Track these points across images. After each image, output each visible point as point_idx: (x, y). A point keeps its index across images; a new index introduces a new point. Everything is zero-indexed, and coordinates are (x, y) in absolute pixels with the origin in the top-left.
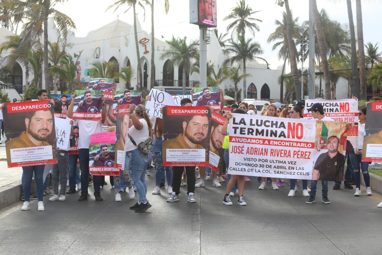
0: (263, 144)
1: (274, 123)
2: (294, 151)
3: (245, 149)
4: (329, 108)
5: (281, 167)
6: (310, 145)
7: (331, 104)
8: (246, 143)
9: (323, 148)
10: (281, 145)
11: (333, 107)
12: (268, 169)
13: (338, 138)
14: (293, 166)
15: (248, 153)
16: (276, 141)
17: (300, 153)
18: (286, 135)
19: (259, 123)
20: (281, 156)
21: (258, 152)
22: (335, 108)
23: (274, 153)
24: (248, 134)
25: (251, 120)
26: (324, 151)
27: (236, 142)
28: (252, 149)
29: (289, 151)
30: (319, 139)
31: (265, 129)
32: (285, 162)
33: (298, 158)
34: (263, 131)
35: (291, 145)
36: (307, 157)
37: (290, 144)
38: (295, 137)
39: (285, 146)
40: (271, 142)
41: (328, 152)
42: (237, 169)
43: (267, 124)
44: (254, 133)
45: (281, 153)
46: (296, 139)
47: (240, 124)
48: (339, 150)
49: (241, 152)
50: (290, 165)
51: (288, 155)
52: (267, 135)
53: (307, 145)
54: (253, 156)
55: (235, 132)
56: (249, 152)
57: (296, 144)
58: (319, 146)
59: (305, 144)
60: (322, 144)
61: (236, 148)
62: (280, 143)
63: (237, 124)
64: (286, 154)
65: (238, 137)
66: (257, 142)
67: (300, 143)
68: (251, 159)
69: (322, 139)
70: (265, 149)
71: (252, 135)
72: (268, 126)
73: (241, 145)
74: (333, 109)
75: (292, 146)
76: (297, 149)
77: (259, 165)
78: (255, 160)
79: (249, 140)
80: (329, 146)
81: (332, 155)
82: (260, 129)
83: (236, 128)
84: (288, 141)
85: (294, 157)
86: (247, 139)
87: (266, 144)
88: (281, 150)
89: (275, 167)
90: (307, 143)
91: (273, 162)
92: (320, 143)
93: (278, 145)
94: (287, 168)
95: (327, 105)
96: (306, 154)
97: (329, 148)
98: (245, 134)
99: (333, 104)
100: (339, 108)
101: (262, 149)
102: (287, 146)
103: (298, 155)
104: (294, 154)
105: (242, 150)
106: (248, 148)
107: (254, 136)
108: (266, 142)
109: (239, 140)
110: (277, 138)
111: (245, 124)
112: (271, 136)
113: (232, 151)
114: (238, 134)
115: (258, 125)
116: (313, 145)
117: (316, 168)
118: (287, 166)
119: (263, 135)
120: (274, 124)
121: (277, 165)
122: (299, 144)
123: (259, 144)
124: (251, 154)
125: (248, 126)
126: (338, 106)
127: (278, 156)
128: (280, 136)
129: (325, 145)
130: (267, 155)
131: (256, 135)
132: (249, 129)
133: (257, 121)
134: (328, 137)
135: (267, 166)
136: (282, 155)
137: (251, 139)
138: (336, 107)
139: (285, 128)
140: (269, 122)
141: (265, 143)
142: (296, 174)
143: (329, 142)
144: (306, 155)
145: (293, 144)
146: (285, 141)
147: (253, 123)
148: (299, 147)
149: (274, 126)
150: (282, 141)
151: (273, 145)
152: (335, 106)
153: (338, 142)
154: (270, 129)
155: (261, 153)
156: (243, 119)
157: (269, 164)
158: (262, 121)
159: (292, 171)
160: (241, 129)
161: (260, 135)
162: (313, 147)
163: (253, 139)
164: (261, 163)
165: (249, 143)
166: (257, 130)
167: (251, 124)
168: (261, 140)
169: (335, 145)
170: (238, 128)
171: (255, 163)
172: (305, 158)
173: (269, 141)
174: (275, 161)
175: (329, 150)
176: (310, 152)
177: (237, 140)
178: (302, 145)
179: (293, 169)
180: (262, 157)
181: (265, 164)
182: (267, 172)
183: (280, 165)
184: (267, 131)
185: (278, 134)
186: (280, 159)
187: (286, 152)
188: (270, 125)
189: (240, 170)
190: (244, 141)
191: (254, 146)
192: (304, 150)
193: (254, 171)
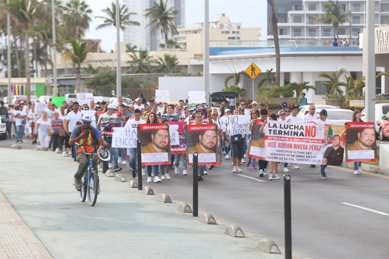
1: (296, 126)
2: (310, 145)
3: (277, 144)
5: (301, 156)
6: (320, 141)
8: (278, 140)
9: (329, 143)
10: (301, 142)
12: (293, 158)
13: (339, 137)
15: (279, 147)
17: (314, 147)
18: (304, 135)
19: (286, 127)
21: (285, 146)
23: (296, 147)
24: (279, 134)
25: (281, 125)
28: (282, 144)
29: (307, 145)
30: (326, 137)
31: (290, 130)
32: (304, 153)
33: (312, 150)
34: (289, 132)
36: (318, 149)
37: (307, 141)
39: (304, 142)
40: (294, 140)
42: (272, 158)
44: (283, 134)
45: (301, 147)
46: (311, 137)
47: (273, 127)
48: (340, 145)
49: (274, 146)
50: (308, 155)
51: (306, 148)
52: (291, 135)
54: (283, 149)
55: (270, 133)
57: (311, 140)
58: (327, 142)
59: (317, 140)
60: (329, 140)
61: (271, 143)
63: (271, 127)
65: (272, 136)
66: (285, 139)
67: (314, 140)
68: (281, 151)
69: (329, 137)
70: (290, 144)
71: (281, 134)
73: (274, 141)
75: (309, 142)
76: (312, 144)
77: (286, 155)
78: (284, 151)
80: (333, 142)
81: (336, 148)
82: (287, 131)
83: (270, 130)
85: (310, 149)
86: (278, 137)
87: (291, 141)
88: (301, 145)
89: (297, 156)
90: (319, 140)
91: (296, 152)
93: (299, 141)
94: (305, 156)
96: (318, 147)
97: (333, 143)
98: (276, 134)
101: (288, 144)
103: (313, 148)
106: (279, 143)
107: (283, 136)
108: (291, 139)
109: (272, 138)
110: (298, 137)
112: (294, 135)
113: (268, 146)
114: (272, 134)
116: (323, 141)
118: (305, 155)
119: (288, 135)
121: (298, 154)
122: (313, 140)
123: (286, 141)
124: (281, 147)
125: (278, 129)
128: (300, 136)
129: (331, 141)
130: (291, 148)
132: (279, 131)
133: (285, 125)
134: (333, 136)
137: (281, 137)
139: (303, 130)
140: (292, 126)
142: (311, 161)
143: (334, 139)
144: (318, 148)
146: (304, 139)
148: (313, 142)
149: (296, 129)
150: (301, 139)
151: (296, 141)
153: (340, 139)
154: (293, 130)
155: (287, 147)
156: (275, 124)
157: (293, 154)
158: (288, 125)
159: (309, 159)
160: (274, 130)
161: (286, 134)
162: (322, 143)
164: (287, 153)
166: (285, 132)
167: (281, 127)
168: (287, 138)
169: (338, 141)
170: (272, 130)
171: (284, 153)
172: (317, 150)
173: (293, 138)
175: (334, 145)
176: (321, 146)
179: (309, 157)
180: (288, 149)
181: (290, 154)
182: (292, 159)
183: (301, 154)
184: (291, 132)
185: (299, 134)
186: (300, 150)
187: (304, 146)
188: (294, 128)
189: (274, 158)
190: (276, 139)
191: (283, 142)
192: (317, 144)
193: (283, 159)
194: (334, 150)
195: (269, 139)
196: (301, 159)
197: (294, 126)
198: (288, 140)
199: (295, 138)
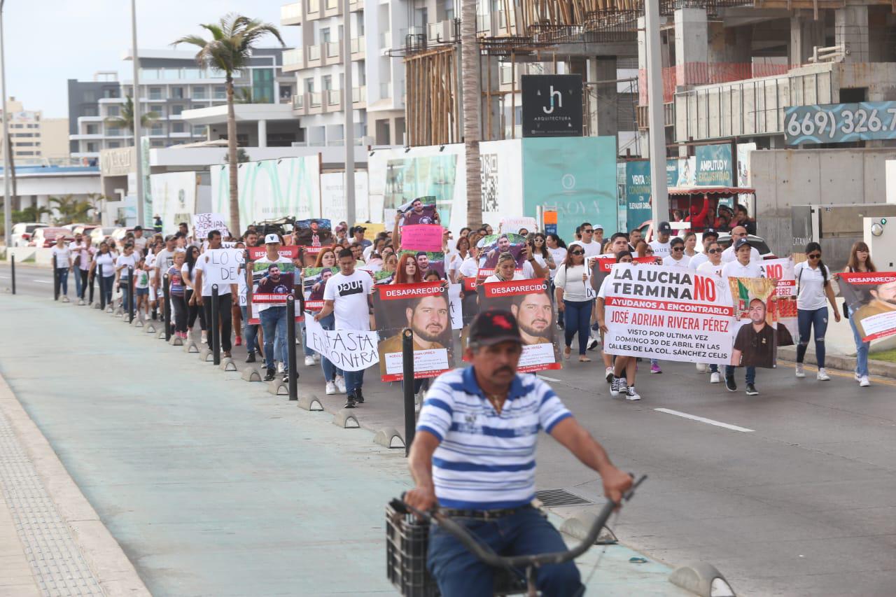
0: (657, 308)
1: (675, 275)
2: (704, 320)
3: (630, 317)
5: (685, 344)
6: (726, 311)
8: (632, 306)
9: (744, 316)
10: (685, 311)
12: (665, 347)
13: (763, 303)
14: (703, 342)
15: (634, 323)
16: (676, 303)
17: (712, 323)
18: (692, 295)
19: (652, 277)
20: (684, 327)
21: (649, 321)
23: (673, 323)
24: (635, 293)
25: (640, 272)
27: (617, 305)
28: (640, 316)
29: (697, 320)
30: (738, 303)
31: (660, 285)
32: (690, 337)
33: (710, 330)
34: (657, 288)
35: (700, 311)
36: (723, 329)
37: (698, 309)
38: (706, 299)
39: (690, 311)
40: (669, 306)
41: (751, 324)
42: (618, 347)
43: (664, 277)
44: (644, 292)
45: (684, 323)
46: (706, 302)
47: (623, 278)
48: (767, 320)
49: (624, 321)
50: (699, 341)
51: (695, 326)
52: (663, 295)
53: (722, 311)
54: (642, 327)
55: (616, 291)
56: (635, 321)
57: (707, 308)
58: (739, 313)
59: (720, 309)
61: (617, 314)
62: (682, 308)
64: (692, 324)
65: (620, 298)
66: (648, 305)
67: (713, 307)
68: (638, 332)
69: (741, 303)
70: (660, 316)
71: (641, 294)
72: (665, 281)
73: (624, 310)
75: (702, 312)
76: (708, 317)
77: (650, 342)
78: (644, 333)
79: (636, 302)
80: (752, 313)
81: (758, 328)
82: (653, 285)
83: (617, 285)
84: (695, 305)
85: (704, 329)
86: (634, 300)
87: (662, 309)
88: (685, 318)
89: (675, 344)
90: (723, 308)
91: (671, 335)
92: (740, 309)
93: (679, 310)
94: (694, 345)
96: (723, 324)
97: (752, 317)
98: (630, 293)
101: (655, 316)
102: (694, 312)
103: (710, 325)
104: (704, 325)
105: (626, 318)
106: (635, 314)
107: (644, 297)
108: (662, 306)
109: (621, 303)
110: (679, 300)
111: (631, 279)
112: (669, 296)
113: (612, 321)
114: (620, 294)
115: (650, 280)
116: (731, 312)
117: (737, 346)
118: (694, 342)
119: (657, 296)
120: (675, 278)
121: (678, 340)
122: (711, 308)
123: (651, 308)
124: (639, 324)
125: (635, 281)
127: (679, 327)
128: (682, 297)
129: (747, 311)
130: (662, 325)
131: (647, 294)
132: (636, 286)
133: (649, 273)
134: (750, 300)
135: (663, 343)
136: (686, 325)
137: (639, 300)
139: (690, 284)
140: (666, 274)
141: (660, 308)
142: (707, 355)
143: (751, 308)
144: (721, 326)
145: (702, 309)
146: (691, 305)
147: (643, 277)
148: (711, 313)
149: (674, 281)
150: (685, 304)
151: (672, 310)
153: (765, 309)
154: (667, 285)
155: (653, 323)
156: (628, 271)
157: (665, 338)
158: (655, 273)
159: (702, 350)
160: (625, 285)
161: (652, 294)
162: (730, 314)
163: (643, 301)
164: (653, 337)
165: (636, 307)
166: (648, 287)
167: (640, 278)
168: (653, 303)
169: (761, 313)
170: (620, 284)
171: (644, 337)
172: (720, 331)
173: (666, 304)
174: (675, 335)
175: (753, 321)
176: (728, 322)
177: (619, 302)
178: (716, 310)
179: (703, 347)
180: (655, 329)
181: (660, 339)
182: (663, 351)
183: (683, 340)
184: (663, 288)
185: (680, 293)
186: (681, 331)
187: (691, 321)
188: (668, 280)
189: (622, 347)
190: (628, 305)
191: (644, 311)
192: (719, 318)
193: (643, 349)
194: (754, 331)
195: (614, 305)
196: (684, 352)
197: (668, 276)
198: (655, 307)
199: (671, 303)
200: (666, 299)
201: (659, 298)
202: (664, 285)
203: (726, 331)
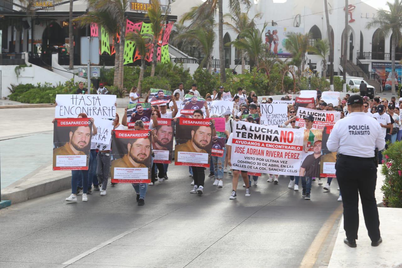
0: (261, 146)
2: (286, 153)
3: (246, 150)
4: (317, 117)
5: (275, 166)
6: (298, 148)
7: (320, 114)
8: (247, 145)
9: (310, 150)
10: (275, 148)
11: (321, 117)
12: (264, 167)
14: (285, 164)
15: (248, 153)
16: (270, 144)
17: (290, 154)
18: (279, 139)
19: (257, 130)
20: (274, 157)
21: (256, 152)
22: (322, 118)
23: (269, 154)
24: (249, 138)
25: (251, 127)
26: (311, 153)
27: (239, 144)
28: (252, 150)
29: (282, 153)
30: (306, 143)
31: (262, 134)
32: (278, 162)
33: (288, 158)
34: (260, 135)
35: (283, 148)
36: (296, 157)
37: (282, 147)
38: (287, 141)
39: (278, 148)
40: (267, 145)
41: (313, 154)
42: (239, 166)
44: (253, 137)
45: (275, 154)
46: (287, 143)
47: (242, 129)
49: (242, 152)
50: (282, 164)
51: (281, 156)
52: (263, 139)
53: (296, 148)
54: (252, 156)
55: (238, 136)
56: (249, 152)
57: (287, 146)
58: (307, 149)
59: (295, 147)
60: (309, 147)
61: (238, 148)
63: (239, 129)
64: (279, 155)
65: (240, 140)
66: (256, 144)
67: (291, 146)
68: (250, 158)
69: (309, 143)
70: (262, 150)
71: (252, 138)
73: (242, 146)
74: (321, 118)
75: (284, 149)
76: (288, 151)
77: (257, 163)
78: (253, 159)
79: (249, 142)
80: (315, 148)
81: (317, 157)
82: (258, 134)
83: (238, 133)
84: (280, 145)
85: (285, 158)
86: (248, 141)
87: (263, 146)
88: (275, 152)
89: (270, 165)
90: (296, 146)
91: (268, 161)
92: (307, 147)
93: (272, 148)
94: (280, 166)
95: (316, 114)
96: (296, 155)
97: (315, 150)
98: (246, 137)
99: (321, 114)
100: (325, 118)
101: (259, 150)
102: (280, 148)
103: (289, 156)
104: (286, 155)
105: (243, 151)
106: (248, 149)
107: (253, 140)
108: (263, 145)
109: (241, 143)
110: (272, 142)
111: (246, 130)
112: (267, 140)
113: (235, 151)
114: (240, 138)
116: (302, 148)
118: (280, 164)
119: (260, 139)
120: (270, 131)
121: (271, 163)
122: (289, 147)
123: (257, 146)
124: (250, 154)
125: (248, 131)
126: (325, 116)
127: (272, 156)
128: (274, 141)
129: (312, 148)
130: (263, 155)
131: (255, 138)
133: (256, 128)
134: (314, 142)
136: (276, 156)
137: (251, 142)
138: (324, 117)
139: (278, 134)
140: (265, 129)
142: (286, 171)
143: (315, 146)
144: (295, 156)
145: (284, 147)
146: (278, 145)
148: (289, 149)
149: (269, 133)
150: (275, 144)
151: (268, 147)
152: (322, 116)
154: (266, 134)
155: (258, 153)
156: (244, 125)
157: (265, 162)
158: (259, 128)
159: (284, 168)
160: (243, 133)
161: (258, 138)
162: (301, 150)
163: (253, 142)
164: (258, 161)
165: (249, 145)
166: (255, 135)
167: (251, 130)
168: (258, 143)
170: (240, 133)
171: (253, 161)
172: (295, 158)
173: (265, 144)
174: (270, 161)
175: (315, 153)
176: (299, 154)
177: (239, 142)
178: (292, 148)
179: (285, 167)
180: (259, 157)
181: (262, 162)
182: (263, 169)
183: (274, 163)
184: (264, 136)
185: (272, 139)
186: (273, 158)
187: (278, 153)
188: (266, 132)
189: (241, 166)
190: (245, 144)
191: (253, 147)
192: (294, 152)
193: (253, 167)
194: (314, 158)
195: (237, 143)
196: (274, 169)
197: (267, 130)
198: (260, 145)
199: (267, 143)
200: (265, 141)
201: (261, 141)
202: (264, 134)
203: (297, 158)
